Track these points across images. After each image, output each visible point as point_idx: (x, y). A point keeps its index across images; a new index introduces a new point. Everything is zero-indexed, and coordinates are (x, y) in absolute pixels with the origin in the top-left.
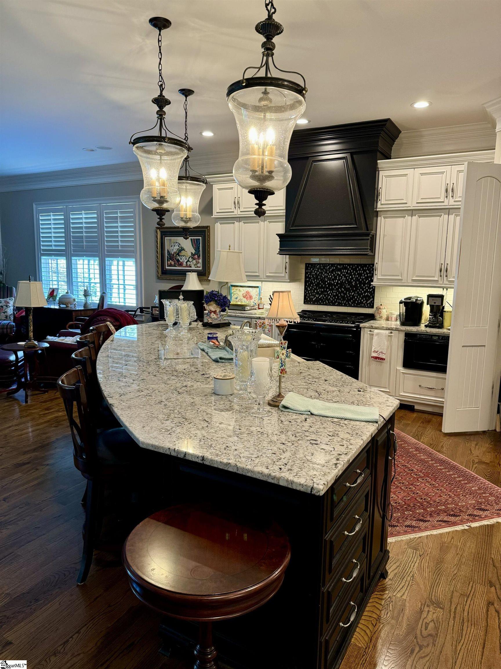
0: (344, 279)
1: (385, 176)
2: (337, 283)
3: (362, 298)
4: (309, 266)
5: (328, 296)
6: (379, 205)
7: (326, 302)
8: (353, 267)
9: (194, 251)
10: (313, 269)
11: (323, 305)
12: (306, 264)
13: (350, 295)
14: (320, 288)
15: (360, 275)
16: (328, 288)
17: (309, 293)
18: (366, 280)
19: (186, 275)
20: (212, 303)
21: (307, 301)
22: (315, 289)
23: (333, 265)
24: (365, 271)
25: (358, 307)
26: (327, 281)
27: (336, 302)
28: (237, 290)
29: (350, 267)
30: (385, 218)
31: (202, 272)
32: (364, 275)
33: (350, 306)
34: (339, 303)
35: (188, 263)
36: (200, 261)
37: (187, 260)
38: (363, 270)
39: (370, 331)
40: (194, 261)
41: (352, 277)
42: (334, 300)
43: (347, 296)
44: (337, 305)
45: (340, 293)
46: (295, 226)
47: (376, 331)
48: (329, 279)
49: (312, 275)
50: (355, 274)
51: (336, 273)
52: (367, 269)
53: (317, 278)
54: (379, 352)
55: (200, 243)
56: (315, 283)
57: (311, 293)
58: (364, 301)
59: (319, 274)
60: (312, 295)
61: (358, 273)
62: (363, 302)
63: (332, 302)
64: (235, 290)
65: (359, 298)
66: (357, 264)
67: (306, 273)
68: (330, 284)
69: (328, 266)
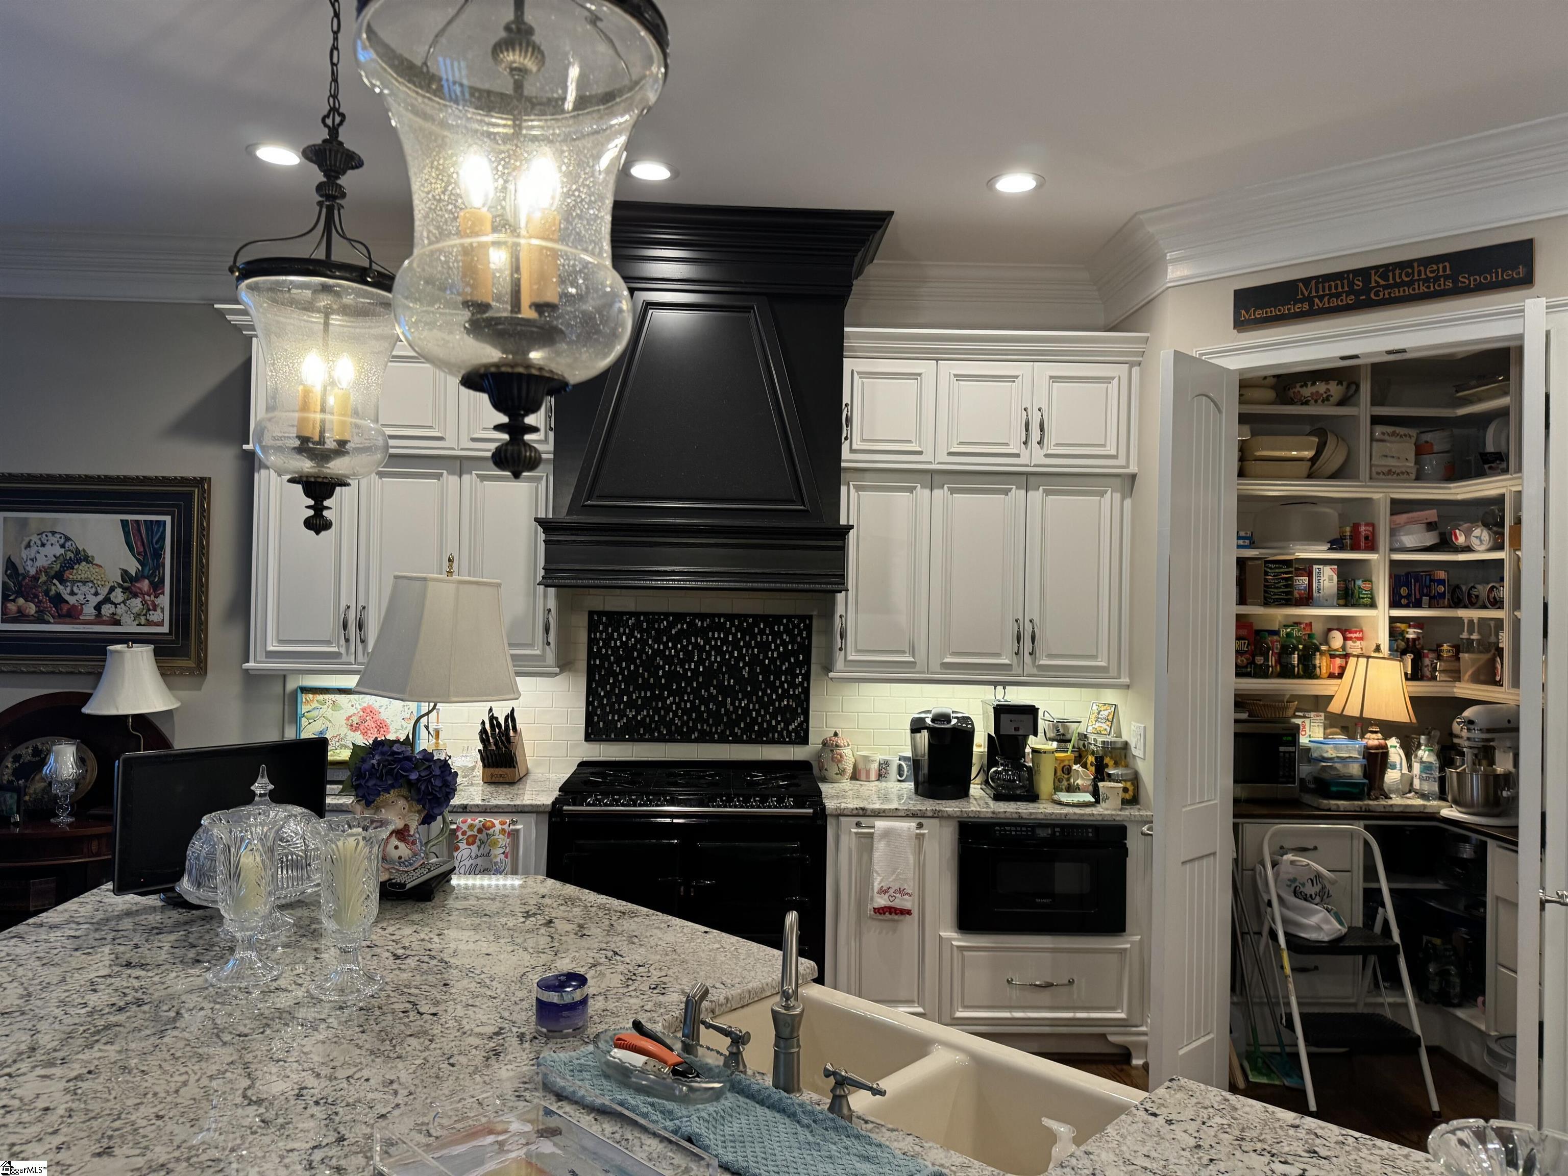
0: (716, 661)
1: (858, 373)
2: (695, 671)
3: (773, 716)
4: (600, 621)
5: (667, 713)
6: (845, 454)
7: (660, 732)
8: (741, 623)
9: (133, 566)
10: (617, 630)
11: (653, 740)
12: (591, 614)
13: (736, 709)
14: (638, 688)
15: (764, 647)
16: (667, 687)
17: (601, 704)
18: (782, 663)
19: (104, 652)
20: (392, 795)
21: (593, 733)
22: (626, 692)
23: (679, 617)
24: (780, 634)
25: (762, 742)
26: (663, 668)
27: (692, 730)
28: (324, 703)
29: (732, 625)
30: (858, 488)
31: (172, 642)
32: (777, 647)
33: (738, 740)
34: (702, 733)
35: (107, 610)
36: (165, 600)
37: (100, 598)
38: (772, 632)
39: (858, 825)
40: (136, 603)
41: (740, 652)
42: (686, 724)
43: (727, 710)
44: (696, 741)
45: (704, 701)
46: (601, 497)
47: (881, 824)
48: (669, 660)
49: (612, 648)
50: (748, 645)
51: (689, 642)
52: (785, 631)
53: (630, 660)
54: (891, 891)
55: (162, 538)
56: (622, 672)
57: (612, 705)
58: (778, 723)
59: (634, 645)
60: (613, 712)
61: (756, 642)
62: (776, 726)
63: (679, 731)
64: (315, 705)
65: (763, 717)
66: (754, 616)
67: (591, 642)
68: (672, 676)
69: (666, 618)
